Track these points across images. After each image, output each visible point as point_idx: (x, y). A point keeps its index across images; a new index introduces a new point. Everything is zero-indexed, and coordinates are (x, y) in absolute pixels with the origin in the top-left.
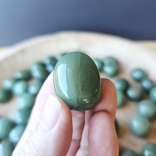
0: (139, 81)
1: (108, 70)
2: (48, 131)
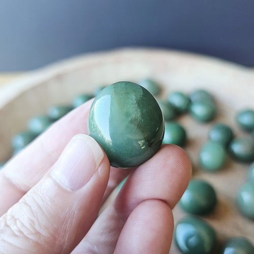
1: (199, 110)
2: (73, 190)
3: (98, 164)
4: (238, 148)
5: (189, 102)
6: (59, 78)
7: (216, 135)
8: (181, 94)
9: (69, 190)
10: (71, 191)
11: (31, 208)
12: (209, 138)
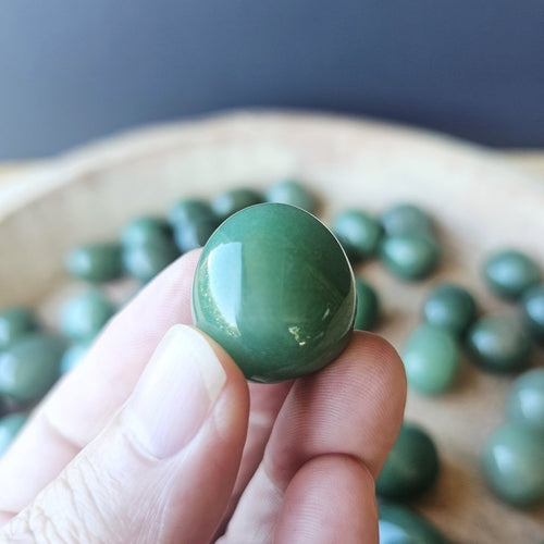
0: (514, 295)
1: (401, 252)
2: (160, 458)
3: (213, 399)
4: (486, 341)
5: (380, 232)
6: (91, 180)
7: (438, 312)
8: (362, 216)
9: (151, 458)
10: (156, 460)
11: (73, 497)
12: (423, 318)
